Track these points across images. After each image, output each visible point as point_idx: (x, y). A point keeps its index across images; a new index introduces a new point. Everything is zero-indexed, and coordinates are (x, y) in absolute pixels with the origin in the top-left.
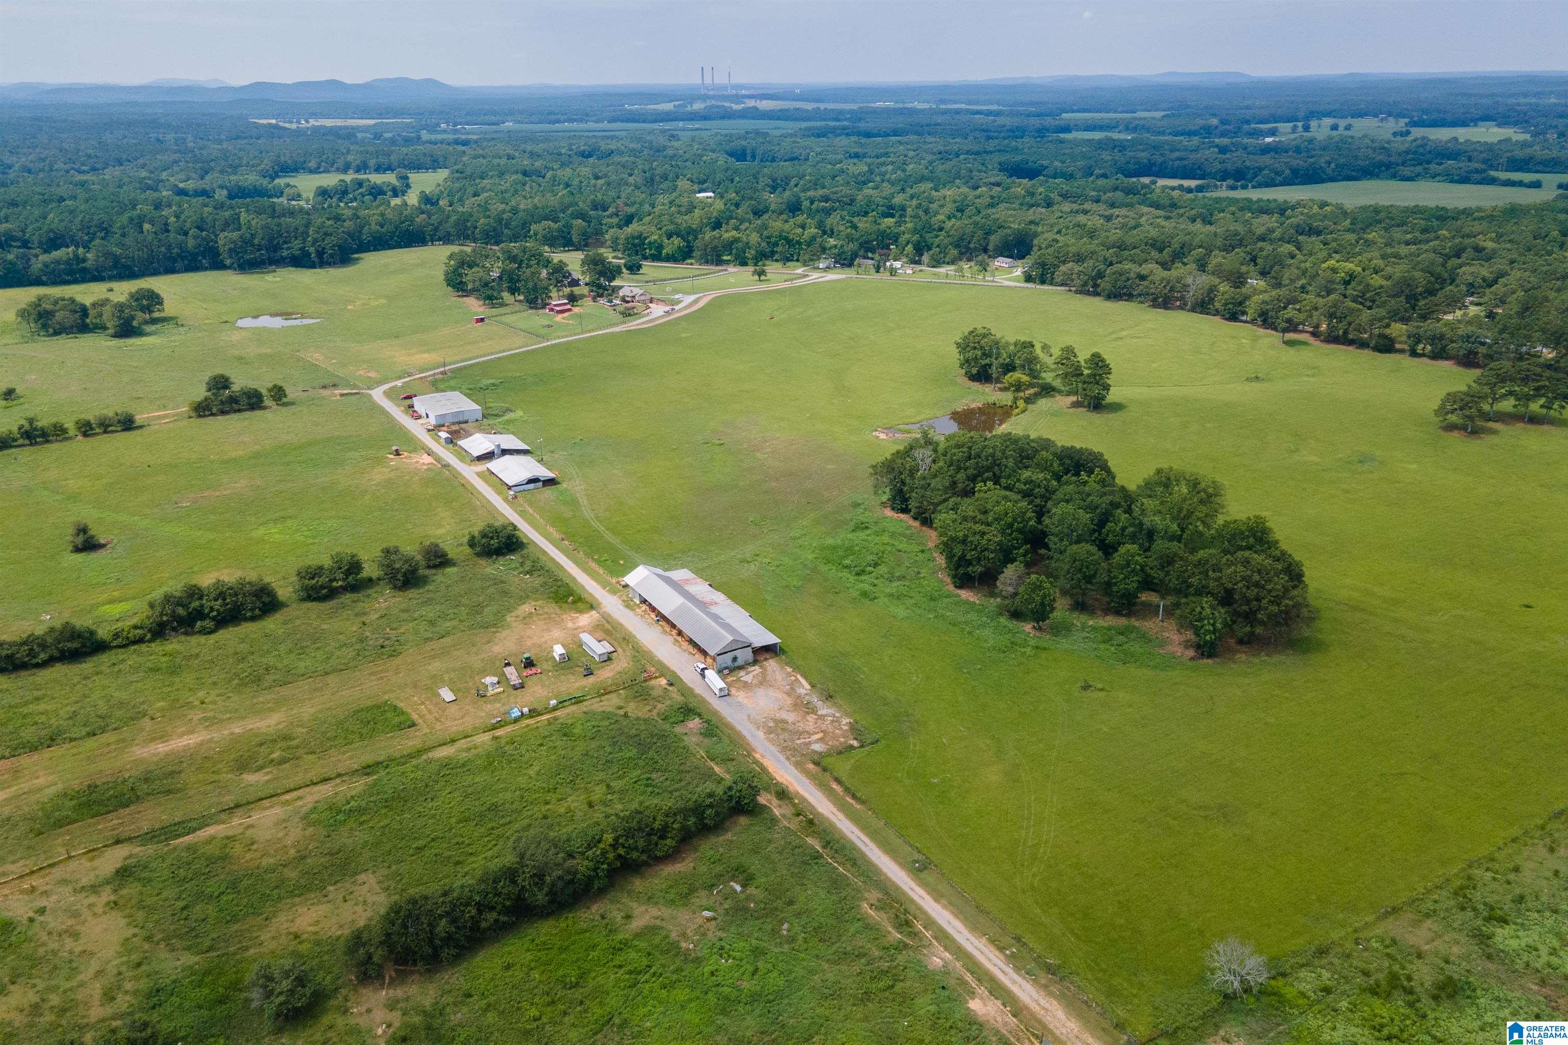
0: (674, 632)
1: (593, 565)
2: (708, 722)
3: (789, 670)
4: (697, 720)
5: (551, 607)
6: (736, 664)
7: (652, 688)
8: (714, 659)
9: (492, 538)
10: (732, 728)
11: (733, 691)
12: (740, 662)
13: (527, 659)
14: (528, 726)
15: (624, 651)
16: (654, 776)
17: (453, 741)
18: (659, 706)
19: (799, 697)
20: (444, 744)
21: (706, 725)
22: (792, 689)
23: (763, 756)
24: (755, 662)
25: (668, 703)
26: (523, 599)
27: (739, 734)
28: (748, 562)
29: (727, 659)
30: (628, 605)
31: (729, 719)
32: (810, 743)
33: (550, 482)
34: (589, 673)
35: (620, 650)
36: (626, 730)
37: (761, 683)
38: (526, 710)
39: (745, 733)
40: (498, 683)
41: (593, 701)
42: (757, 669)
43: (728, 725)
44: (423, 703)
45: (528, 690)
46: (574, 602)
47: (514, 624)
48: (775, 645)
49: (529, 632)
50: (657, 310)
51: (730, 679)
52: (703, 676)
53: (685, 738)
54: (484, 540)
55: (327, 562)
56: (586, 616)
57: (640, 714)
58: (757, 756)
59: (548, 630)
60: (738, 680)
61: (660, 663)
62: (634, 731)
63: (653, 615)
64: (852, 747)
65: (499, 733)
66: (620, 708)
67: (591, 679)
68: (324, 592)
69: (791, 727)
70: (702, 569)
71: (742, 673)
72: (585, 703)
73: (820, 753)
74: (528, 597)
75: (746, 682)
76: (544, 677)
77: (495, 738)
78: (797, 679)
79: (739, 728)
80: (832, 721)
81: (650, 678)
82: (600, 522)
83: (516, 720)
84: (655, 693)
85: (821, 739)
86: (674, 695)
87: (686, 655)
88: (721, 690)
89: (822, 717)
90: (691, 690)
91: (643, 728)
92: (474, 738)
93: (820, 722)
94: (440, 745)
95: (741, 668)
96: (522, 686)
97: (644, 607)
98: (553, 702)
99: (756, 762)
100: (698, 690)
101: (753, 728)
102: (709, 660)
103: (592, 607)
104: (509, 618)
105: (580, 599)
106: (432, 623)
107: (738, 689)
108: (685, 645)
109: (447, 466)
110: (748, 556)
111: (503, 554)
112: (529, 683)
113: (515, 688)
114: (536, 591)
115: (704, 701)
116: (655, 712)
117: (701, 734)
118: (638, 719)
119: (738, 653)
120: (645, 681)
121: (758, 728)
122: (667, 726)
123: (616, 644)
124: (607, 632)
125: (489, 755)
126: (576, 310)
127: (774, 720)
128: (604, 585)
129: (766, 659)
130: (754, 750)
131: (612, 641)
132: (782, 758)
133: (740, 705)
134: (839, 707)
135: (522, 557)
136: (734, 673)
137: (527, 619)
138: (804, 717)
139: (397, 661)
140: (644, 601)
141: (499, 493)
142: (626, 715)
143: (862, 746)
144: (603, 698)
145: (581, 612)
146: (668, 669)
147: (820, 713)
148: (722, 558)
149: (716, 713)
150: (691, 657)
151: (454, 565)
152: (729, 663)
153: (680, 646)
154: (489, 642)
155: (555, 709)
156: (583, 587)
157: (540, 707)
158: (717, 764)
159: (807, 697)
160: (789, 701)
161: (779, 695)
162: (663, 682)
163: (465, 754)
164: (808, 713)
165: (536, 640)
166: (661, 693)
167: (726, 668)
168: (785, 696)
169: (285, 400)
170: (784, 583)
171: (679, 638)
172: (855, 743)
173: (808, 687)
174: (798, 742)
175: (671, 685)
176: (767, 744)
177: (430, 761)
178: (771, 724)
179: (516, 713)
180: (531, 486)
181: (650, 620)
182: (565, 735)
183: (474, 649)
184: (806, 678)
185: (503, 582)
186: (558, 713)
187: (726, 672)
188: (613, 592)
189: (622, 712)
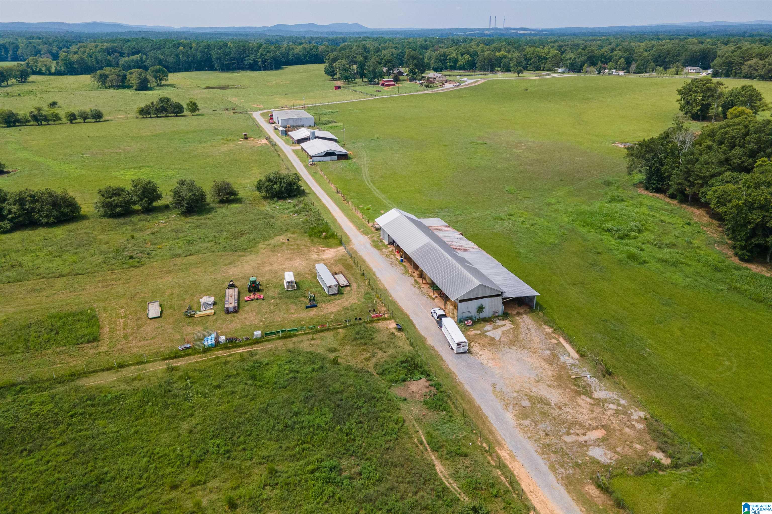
0: (416, 273)
1: (356, 211)
2: (438, 386)
3: (548, 330)
4: (423, 382)
5: (305, 240)
6: (482, 315)
7: (378, 331)
8: (455, 306)
9: (276, 183)
10: (470, 402)
11: (476, 348)
12: (486, 313)
13: (254, 282)
14: (217, 358)
15: (359, 286)
16: (344, 463)
17: (121, 366)
18: (380, 354)
19: (563, 367)
20: (108, 369)
21: (434, 391)
22: (554, 355)
23: (512, 457)
24: (505, 316)
25: (391, 351)
26: (282, 231)
27: (478, 411)
28: (502, 219)
29: (472, 307)
30: (377, 245)
31: (467, 387)
32: (585, 445)
33: (343, 157)
34: (313, 305)
35: (354, 286)
36: (329, 382)
37: (512, 343)
38: (222, 339)
39: (487, 411)
40: (215, 304)
41: (305, 337)
42: (507, 325)
43: (464, 396)
44: (125, 317)
45: (240, 316)
46: (326, 238)
47: (263, 251)
48: (530, 298)
49: (273, 259)
50: (448, 85)
51: (472, 332)
52: (440, 325)
53: (402, 405)
54: (268, 184)
55: (129, 187)
56: (333, 250)
57: (353, 363)
58: (503, 454)
59: (291, 259)
60: (483, 335)
61: (393, 303)
62: (337, 386)
63: (398, 256)
64: (657, 465)
65: (180, 363)
66: (333, 350)
67: (313, 312)
68: (118, 209)
69: (556, 413)
70: (456, 223)
71: (488, 327)
72: (294, 339)
73: (607, 467)
74: (287, 230)
75: (493, 339)
76: (264, 303)
77: (172, 369)
78: (559, 344)
79: (478, 401)
80: (617, 412)
81: (379, 319)
82: (374, 183)
83: (206, 350)
84: (378, 338)
85: (604, 440)
86: (401, 343)
87: (424, 298)
88: (459, 344)
89: (600, 402)
90: (422, 340)
91: (350, 382)
92: (148, 366)
93: (597, 410)
94: (103, 370)
95: (487, 320)
96: (236, 310)
97: (391, 248)
98: (258, 333)
99: (502, 466)
100: (431, 341)
101: (500, 407)
102: (450, 307)
103: (341, 243)
104: (260, 245)
105: (333, 236)
106: (190, 242)
107: (482, 346)
108: (425, 288)
109: (274, 145)
110: (502, 215)
111: (284, 198)
112: (246, 308)
113: (228, 312)
114: (296, 226)
115: (436, 356)
116: (374, 360)
117: (426, 403)
118: (349, 368)
119: (485, 302)
120: (371, 322)
121: (506, 406)
122: (383, 385)
123: (352, 279)
124: (348, 267)
125: (146, 392)
126: (397, 85)
127: (530, 398)
128: (359, 226)
129: (519, 314)
130: (499, 444)
131: (349, 276)
132: (543, 466)
133: (483, 368)
134: (623, 390)
135: (299, 201)
136: (479, 326)
137: (275, 249)
138: (573, 399)
139: (135, 272)
140: (393, 243)
141: (302, 161)
142: (335, 362)
143: (676, 466)
144: (316, 336)
145: (329, 246)
146: (400, 310)
147: (596, 395)
148: (477, 215)
149: (449, 375)
150: (430, 301)
151: (241, 202)
152: (473, 312)
153: (420, 289)
154: (230, 264)
155: (258, 341)
156: (340, 227)
157: (241, 336)
158: (440, 457)
159: (575, 370)
160: (550, 372)
161: (537, 362)
162: (392, 325)
163: (123, 386)
164: (578, 394)
165: (276, 267)
166: (386, 339)
167: (469, 318)
168: (544, 364)
169: (197, 112)
170: (539, 240)
171: (420, 280)
172: (666, 461)
173: (576, 356)
174: (568, 439)
175: (400, 329)
176: (520, 435)
177: (77, 390)
178: (526, 403)
179: (210, 341)
180: (328, 158)
181: (394, 260)
182: (253, 377)
183: (213, 269)
184: (571, 343)
185: (273, 217)
186: (259, 347)
187: (469, 323)
188: (366, 233)
189: (331, 356)
